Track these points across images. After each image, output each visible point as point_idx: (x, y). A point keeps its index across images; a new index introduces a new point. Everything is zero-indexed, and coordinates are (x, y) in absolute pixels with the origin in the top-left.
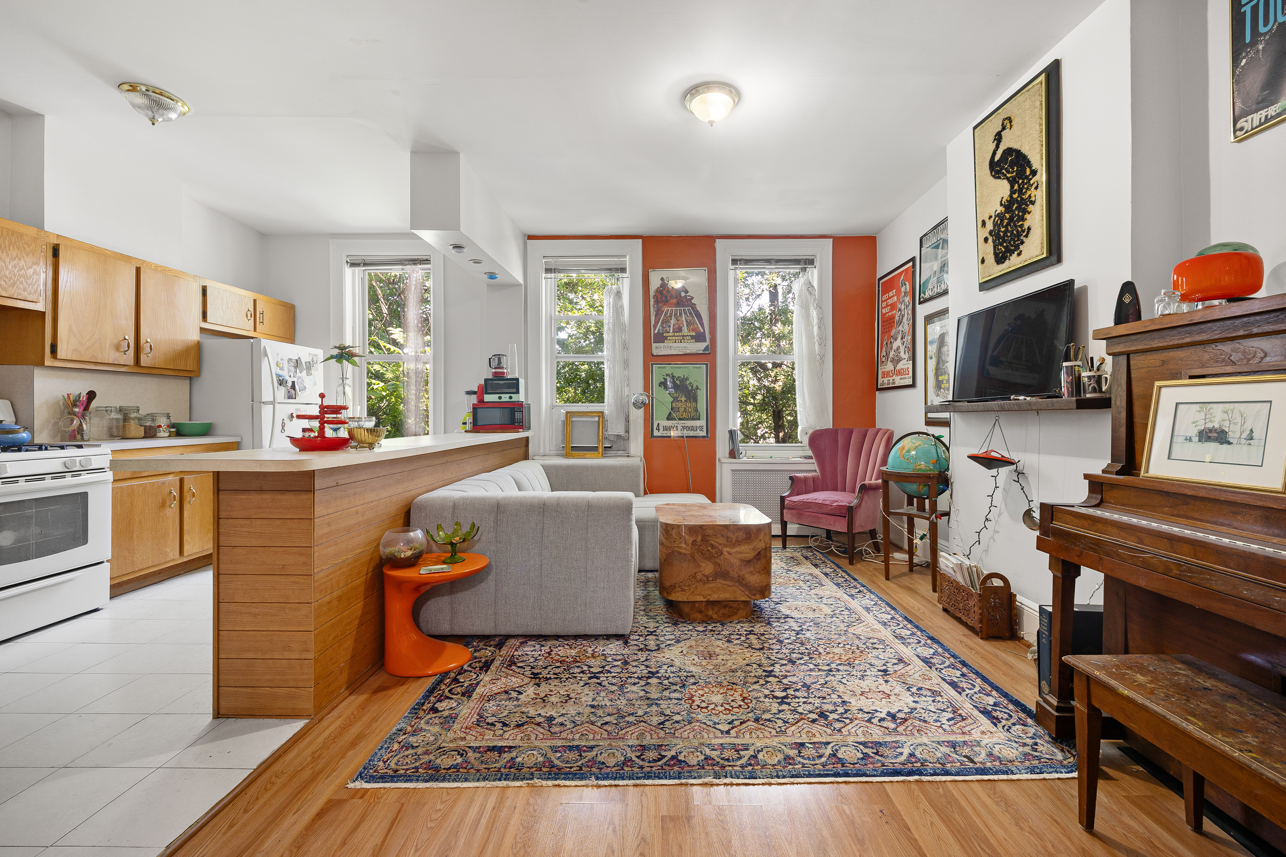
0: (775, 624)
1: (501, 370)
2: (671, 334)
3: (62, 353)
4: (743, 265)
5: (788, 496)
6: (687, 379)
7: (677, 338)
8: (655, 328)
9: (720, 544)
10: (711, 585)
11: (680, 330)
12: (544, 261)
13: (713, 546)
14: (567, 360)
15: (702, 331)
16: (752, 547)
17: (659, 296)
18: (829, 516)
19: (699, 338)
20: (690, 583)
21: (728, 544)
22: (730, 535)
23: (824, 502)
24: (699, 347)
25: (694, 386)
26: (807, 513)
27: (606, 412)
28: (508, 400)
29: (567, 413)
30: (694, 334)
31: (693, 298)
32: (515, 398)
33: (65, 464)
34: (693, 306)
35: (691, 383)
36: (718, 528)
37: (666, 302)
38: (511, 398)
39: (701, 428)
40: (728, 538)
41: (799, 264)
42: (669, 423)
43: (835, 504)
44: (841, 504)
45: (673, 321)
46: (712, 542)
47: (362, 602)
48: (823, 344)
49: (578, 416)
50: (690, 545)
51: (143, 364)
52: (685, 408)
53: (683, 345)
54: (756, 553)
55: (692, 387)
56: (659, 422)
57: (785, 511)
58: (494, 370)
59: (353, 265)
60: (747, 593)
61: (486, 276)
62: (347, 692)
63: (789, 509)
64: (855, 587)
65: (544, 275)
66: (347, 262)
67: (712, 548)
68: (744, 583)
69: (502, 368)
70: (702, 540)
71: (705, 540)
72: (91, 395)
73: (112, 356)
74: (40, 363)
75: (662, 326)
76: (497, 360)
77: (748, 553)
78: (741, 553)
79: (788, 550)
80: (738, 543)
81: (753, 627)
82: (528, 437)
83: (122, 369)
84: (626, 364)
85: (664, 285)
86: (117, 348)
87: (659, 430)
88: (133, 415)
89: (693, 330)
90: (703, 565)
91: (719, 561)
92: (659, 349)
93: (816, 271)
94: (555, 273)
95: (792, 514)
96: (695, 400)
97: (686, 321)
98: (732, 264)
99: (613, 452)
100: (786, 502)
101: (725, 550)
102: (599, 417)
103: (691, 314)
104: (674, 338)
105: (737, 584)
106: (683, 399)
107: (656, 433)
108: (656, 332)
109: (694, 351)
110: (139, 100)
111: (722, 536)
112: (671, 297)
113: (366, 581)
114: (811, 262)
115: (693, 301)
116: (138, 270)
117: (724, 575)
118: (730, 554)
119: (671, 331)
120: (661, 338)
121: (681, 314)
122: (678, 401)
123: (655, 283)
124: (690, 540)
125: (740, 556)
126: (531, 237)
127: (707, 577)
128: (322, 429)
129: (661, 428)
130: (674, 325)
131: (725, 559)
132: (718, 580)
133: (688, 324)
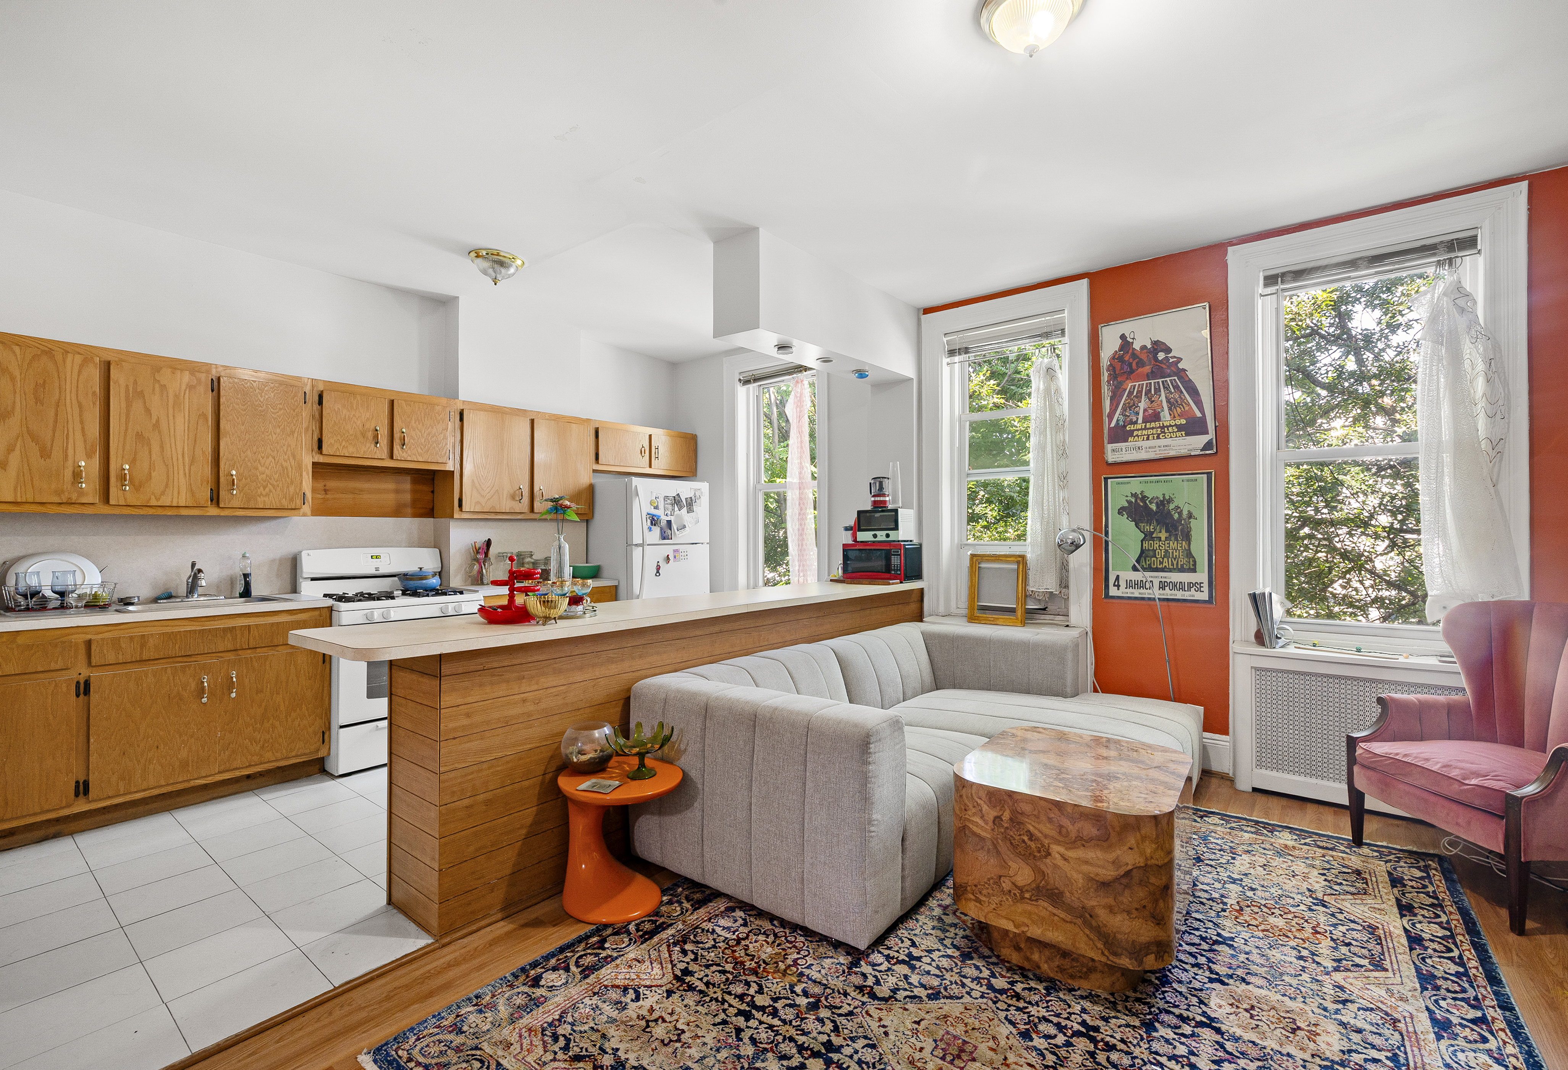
0: (1163, 1031)
1: (882, 499)
2: (1139, 427)
3: (466, 506)
4: (1289, 282)
5: (1366, 739)
6: (1170, 501)
7: (1150, 432)
8: (1111, 416)
9: (1046, 836)
10: (1028, 907)
11: (1156, 417)
12: (945, 340)
13: (1031, 836)
14: (978, 479)
15: (1199, 414)
16: (1111, 857)
17: (1118, 365)
18: (1454, 806)
19: (1194, 427)
20: (991, 892)
21: (1061, 839)
22: (1066, 822)
23: (1444, 771)
24: (1195, 443)
25: (1185, 513)
26: (1401, 786)
27: (1029, 556)
28: (884, 538)
29: (973, 556)
30: (1183, 421)
31: (1180, 360)
32: (893, 536)
33: (441, 609)
34: (1181, 374)
35: (1178, 507)
36: (1042, 803)
37: (1130, 373)
38: (888, 536)
39: (1198, 586)
40: (1061, 827)
41: (1434, 255)
42: (1138, 576)
43: (1473, 782)
44: (1487, 784)
45: (1143, 404)
46: (1031, 828)
47: (535, 808)
48: (1499, 416)
49: (988, 561)
50: (991, 824)
51: (536, 511)
52: (1166, 551)
53: (1162, 442)
54: (1122, 871)
55: (1180, 514)
56: (1118, 573)
57: (1356, 769)
58: (873, 499)
59: (747, 382)
60: (1100, 945)
61: (854, 376)
62: (499, 916)
63: (1363, 766)
64: (1476, 1004)
65: (946, 360)
66: (740, 380)
67: (1031, 839)
68: (1094, 924)
69: (884, 495)
70: (1011, 819)
71: (1016, 821)
72: (489, 543)
73: (507, 505)
74: (452, 517)
75: (1122, 414)
76: (878, 485)
77: (1103, 867)
78: (1087, 862)
79: (1365, 850)
80: (1080, 841)
81: (1106, 1020)
82: (922, 589)
83: (519, 517)
84: (1063, 478)
85: (1126, 344)
86: (513, 497)
87: (1118, 586)
88: (528, 560)
89: (1181, 416)
90: (1013, 865)
91: (1043, 867)
92: (1116, 453)
93: (1481, 260)
94: (960, 354)
95: (1369, 779)
96: (1187, 537)
97: (1168, 401)
98: (1266, 285)
99: (1048, 617)
100: (1359, 752)
101: (1056, 849)
102: (1018, 563)
103: (1176, 387)
104: (1145, 432)
105: (1079, 921)
106: (1163, 535)
107: (1113, 592)
108: (1113, 425)
109: (1184, 452)
110: (485, 264)
111: (1050, 820)
112: (1141, 364)
113: (542, 783)
114: (1469, 243)
115: (1180, 366)
116: (532, 421)
117: (1054, 896)
118: (1065, 859)
119: (1140, 421)
120: (1121, 434)
121: (1157, 390)
122: (1153, 539)
123: (1110, 344)
124: (991, 814)
125: (1085, 868)
126: (927, 311)
127: (1021, 889)
128: (511, 597)
129: (1122, 584)
130: (1145, 410)
131: (1056, 866)
132: (1041, 902)
133: (1172, 405)
